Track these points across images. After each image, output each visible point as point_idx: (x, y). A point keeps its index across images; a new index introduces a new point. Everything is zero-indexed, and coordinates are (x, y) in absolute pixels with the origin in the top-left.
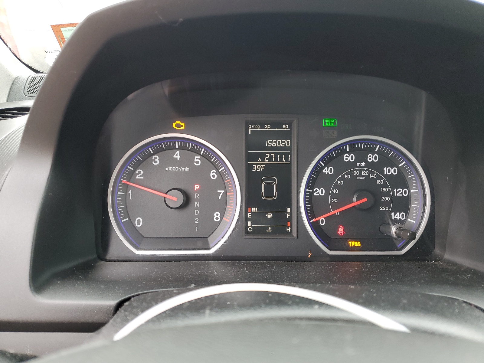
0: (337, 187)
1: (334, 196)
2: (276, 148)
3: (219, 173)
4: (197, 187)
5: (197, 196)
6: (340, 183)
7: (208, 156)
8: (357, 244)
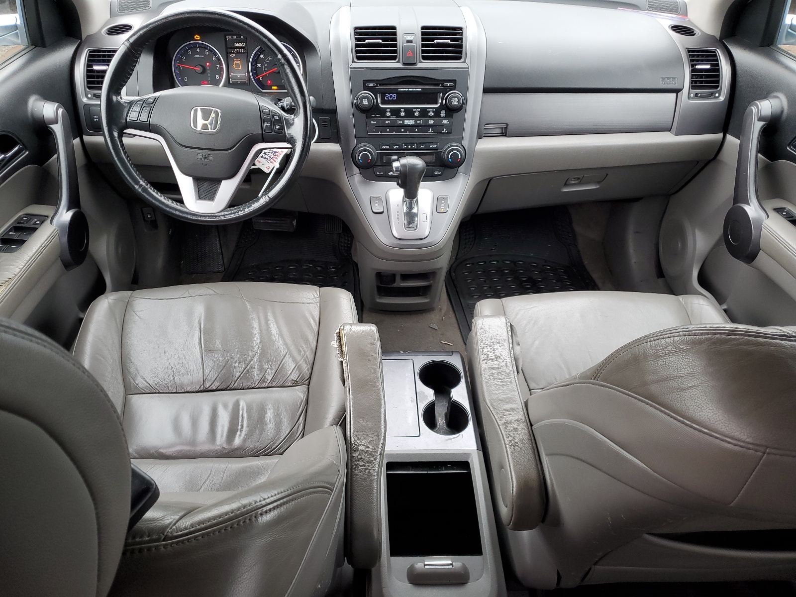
0: (266, 63)
1: (265, 67)
2: (239, 47)
3: (216, 58)
4: (208, 64)
5: (208, 68)
6: (268, 61)
7: (211, 50)
8: (275, 88)
